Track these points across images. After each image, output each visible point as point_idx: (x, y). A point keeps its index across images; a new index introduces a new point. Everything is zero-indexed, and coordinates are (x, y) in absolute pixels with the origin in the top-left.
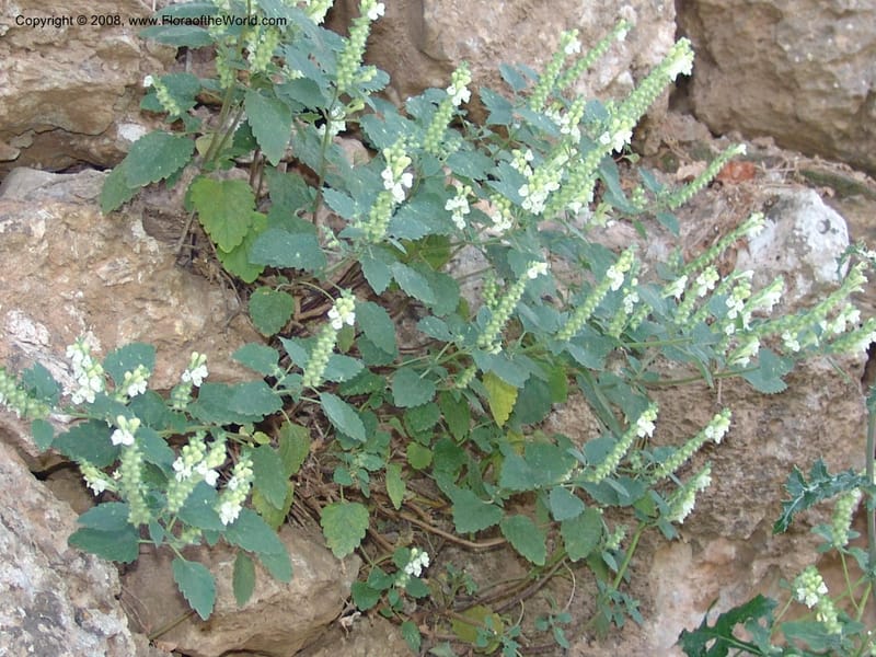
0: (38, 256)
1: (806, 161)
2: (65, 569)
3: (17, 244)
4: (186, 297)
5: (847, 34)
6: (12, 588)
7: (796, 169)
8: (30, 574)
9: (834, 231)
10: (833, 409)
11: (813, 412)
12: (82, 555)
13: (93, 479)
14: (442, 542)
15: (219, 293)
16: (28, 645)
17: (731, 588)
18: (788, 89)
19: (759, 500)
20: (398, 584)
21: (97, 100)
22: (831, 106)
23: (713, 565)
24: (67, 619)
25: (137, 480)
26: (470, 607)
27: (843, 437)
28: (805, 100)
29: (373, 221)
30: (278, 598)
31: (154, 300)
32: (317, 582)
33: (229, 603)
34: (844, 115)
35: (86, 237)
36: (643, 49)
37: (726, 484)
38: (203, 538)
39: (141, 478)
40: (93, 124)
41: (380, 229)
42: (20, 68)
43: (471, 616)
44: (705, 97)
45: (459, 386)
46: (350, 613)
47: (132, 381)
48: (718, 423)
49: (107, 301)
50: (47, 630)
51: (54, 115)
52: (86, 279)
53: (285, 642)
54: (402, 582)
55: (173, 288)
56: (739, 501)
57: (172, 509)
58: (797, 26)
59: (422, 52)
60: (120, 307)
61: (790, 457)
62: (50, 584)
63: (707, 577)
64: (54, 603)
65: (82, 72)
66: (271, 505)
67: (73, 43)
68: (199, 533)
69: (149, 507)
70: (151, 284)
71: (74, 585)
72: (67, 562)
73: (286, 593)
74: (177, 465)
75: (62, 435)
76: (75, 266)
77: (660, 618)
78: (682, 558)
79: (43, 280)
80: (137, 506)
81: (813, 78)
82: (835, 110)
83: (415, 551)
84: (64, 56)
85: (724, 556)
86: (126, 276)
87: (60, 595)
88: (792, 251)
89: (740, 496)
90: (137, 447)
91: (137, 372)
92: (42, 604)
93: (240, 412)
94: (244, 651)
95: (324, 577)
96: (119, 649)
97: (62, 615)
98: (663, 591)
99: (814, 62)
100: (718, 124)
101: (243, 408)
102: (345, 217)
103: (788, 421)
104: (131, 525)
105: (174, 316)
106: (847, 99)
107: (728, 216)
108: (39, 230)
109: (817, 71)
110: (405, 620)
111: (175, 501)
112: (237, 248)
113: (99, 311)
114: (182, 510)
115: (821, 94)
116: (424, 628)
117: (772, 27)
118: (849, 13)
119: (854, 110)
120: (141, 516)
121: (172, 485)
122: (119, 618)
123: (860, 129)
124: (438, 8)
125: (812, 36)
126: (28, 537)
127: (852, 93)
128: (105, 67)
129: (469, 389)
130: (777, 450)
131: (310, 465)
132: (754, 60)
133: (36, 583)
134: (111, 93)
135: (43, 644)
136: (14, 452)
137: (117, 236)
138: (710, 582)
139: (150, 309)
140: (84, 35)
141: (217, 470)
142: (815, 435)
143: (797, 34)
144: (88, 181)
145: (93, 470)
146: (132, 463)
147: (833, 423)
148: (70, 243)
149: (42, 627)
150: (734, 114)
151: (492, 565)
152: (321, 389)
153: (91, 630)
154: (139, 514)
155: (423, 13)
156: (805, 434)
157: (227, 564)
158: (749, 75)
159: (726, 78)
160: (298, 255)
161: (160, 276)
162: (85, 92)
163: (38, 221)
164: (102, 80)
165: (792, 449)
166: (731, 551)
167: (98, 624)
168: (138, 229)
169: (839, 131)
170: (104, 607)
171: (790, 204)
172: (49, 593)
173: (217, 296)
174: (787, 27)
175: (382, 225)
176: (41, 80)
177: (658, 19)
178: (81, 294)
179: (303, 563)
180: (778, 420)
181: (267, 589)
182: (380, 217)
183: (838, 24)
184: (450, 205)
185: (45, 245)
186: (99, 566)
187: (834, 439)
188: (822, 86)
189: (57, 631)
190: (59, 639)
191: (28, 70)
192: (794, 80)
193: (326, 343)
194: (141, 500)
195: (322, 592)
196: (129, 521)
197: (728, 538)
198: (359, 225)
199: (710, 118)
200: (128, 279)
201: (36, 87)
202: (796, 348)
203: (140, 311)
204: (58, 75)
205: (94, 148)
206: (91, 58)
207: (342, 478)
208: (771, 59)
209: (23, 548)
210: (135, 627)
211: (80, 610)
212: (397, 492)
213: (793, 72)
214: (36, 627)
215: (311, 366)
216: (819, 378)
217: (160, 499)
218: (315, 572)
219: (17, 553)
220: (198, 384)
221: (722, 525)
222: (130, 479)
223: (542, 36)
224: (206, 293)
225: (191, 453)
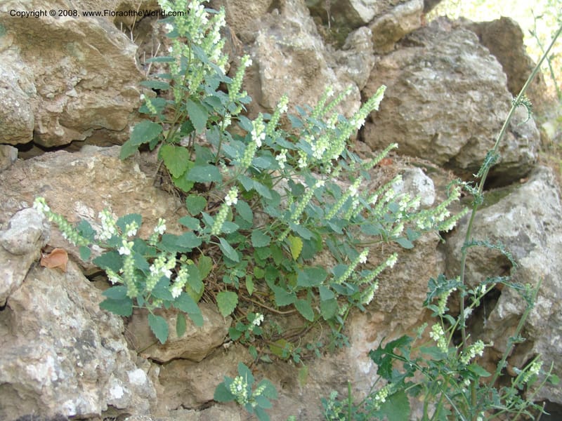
0: (90, 177)
1: (412, 159)
2: (98, 320)
3: (81, 171)
4: (157, 199)
5: (427, 110)
6: (71, 328)
7: (409, 162)
8: (80, 322)
9: (429, 184)
10: (426, 259)
11: (419, 260)
12: (106, 313)
13: (112, 277)
14: (266, 311)
15: (172, 199)
16: (76, 356)
17: (381, 333)
18: (403, 132)
19: (395, 296)
20: (249, 329)
21: (120, 114)
22: (421, 139)
23: (375, 323)
24: (97, 343)
25: (131, 274)
26: (278, 340)
27: (429, 271)
28: (410, 136)
29: (246, 157)
30: (196, 335)
31: (143, 200)
32: (213, 328)
33: (174, 337)
34: (425, 142)
35: (113, 170)
36: (348, 111)
37: (382, 290)
38: (163, 304)
39: (134, 273)
40: (118, 125)
41: (249, 161)
42: (86, 97)
43: (278, 343)
44: (369, 135)
45: (280, 240)
46: (228, 342)
47: (129, 229)
48: (392, 259)
49: (121, 200)
50: (86, 348)
51: (102, 121)
52: (112, 189)
53: (199, 354)
54: (251, 328)
55: (152, 195)
56: (388, 296)
57: (148, 289)
58: (408, 106)
59: (260, 105)
60: (128, 202)
61: (408, 278)
62: (90, 326)
63: (373, 328)
64: (91, 335)
65: (114, 101)
66: (194, 292)
67: (111, 89)
68: (161, 302)
69: (137, 288)
70: (142, 193)
71: (102, 327)
72: (99, 317)
73: (199, 332)
74: (152, 268)
75: (98, 258)
76: (108, 183)
77: (353, 345)
78: (362, 320)
79: (92, 188)
80: (131, 288)
81: (413, 127)
82: (422, 140)
83: (257, 314)
84: (106, 94)
85: (379, 319)
86: (131, 189)
87: (95, 332)
88: (412, 192)
89: (388, 294)
90: (131, 257)
91: (132, 225)
92: (85, 335)
93: (181, 246)
94: (180, 358)
95: (217, 326)
96: (122, 358)
97: (95, 341)
98: (354, 334)
99: (414, 121)
100: (374, 147)
101: (183, 244)
102: (233, 156)
103: (408, 263)
104: (128, 297)
105: (152, 208)
106: (427, 136)
107: (384, 178)
108: (91, 165)
109: (416, 125)
110: (251, 345)
111: (150, 285)
112: (181, 177)
113: (118, 204)
114: (153, 290)
115: (416, 134)
116: (258, 348)
117: (397, 108)
118: (428, 102)
119: (429, 141)
120: (133, 292)
121: (149, 278)
122: (123, 343)
123: (431, 149)
124: (267, 86)
125: (413, 110)
126: (81, 304)
127: (429, 134)
128: (124, 100)
129: (284, 242)
130: (404, 275)
131: (211, 276)
132: (390, 120)
133: (83, 326)
134: (126, 111)
135: (84, 355)
136: (76, 266)
137: (127, 171)
138: (373, 330)
139: (142, 204)
140: (115, 85)
141: (171, 270)
142: (418, 270)
143: (407, 110)
144: (116, 150)
145: (112, 272)
146: (129, 266)
147: (425, 265)
148: (106, 173)
149: (84, 347)
150: (380, 142)
151: (285, 322)
152: (219, 236)
153: (109, 348)
154: (132, 292)
155: (261, 88)
156: (415, 269)
157: (174, 319)
158: (387, 127)
159: (377, 128)
160: (210, 175)
161: (146, 189)
162: (115, 110)
163: (91, 161)
164: (123, 104)
165: (409, 275)
166: (382, 317)
167: (112, 346)
168: (137, 168)
169: (423, 149)
170: (116, 338)
171: (410, 173)
172: (89, 331)
173: (172, 200)
174: (403, 107)
175: (250, 159)
176: (95, 104)
177: (354, 99)
178: (110, 196)
179: (207, 319)
180: (404, 263)
181: (192, 330)
182: (249, 155)
183: (424, 106)
184: (278, 158)
185: (94, 172)
186: (115, 319)
187: (426, 271)
188: (417, 131)
189: (92, 349)
190: (92, 353)
191: (90, 98)
192: (406, 128)
193: (223, 213)
194: (133, 284)
195: (215, 332)
196: (127, 295)
197: (382, 312)
198: (239, 160)
199: (371, 144)
200: (131, 190)
201: (93, 106)
202: (423, 227)
203: (137, 204)
204: (103, 101)
205: (119, 136)
206: (118, 95)
207: (226, 280)
208: (397, 120)
209: (78, 309)
210: (131, 347)
211: (104, 339)
212: (251, 287)
213: (405, 125)
214: (81, 347)
215: (216, 224)
216: (422, 246)
217: (143, 284)
218: (212, 323)
219: (75, 311)
220: (162, 233)
221: (380, 306)
222: (128, 273)
223: (309, 102)
224: (167, 198)
225: (159, 263)
